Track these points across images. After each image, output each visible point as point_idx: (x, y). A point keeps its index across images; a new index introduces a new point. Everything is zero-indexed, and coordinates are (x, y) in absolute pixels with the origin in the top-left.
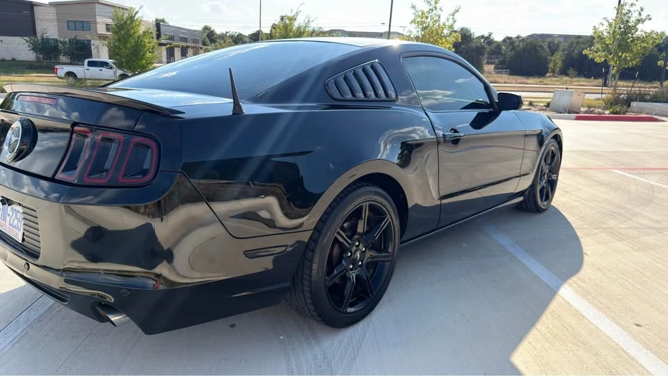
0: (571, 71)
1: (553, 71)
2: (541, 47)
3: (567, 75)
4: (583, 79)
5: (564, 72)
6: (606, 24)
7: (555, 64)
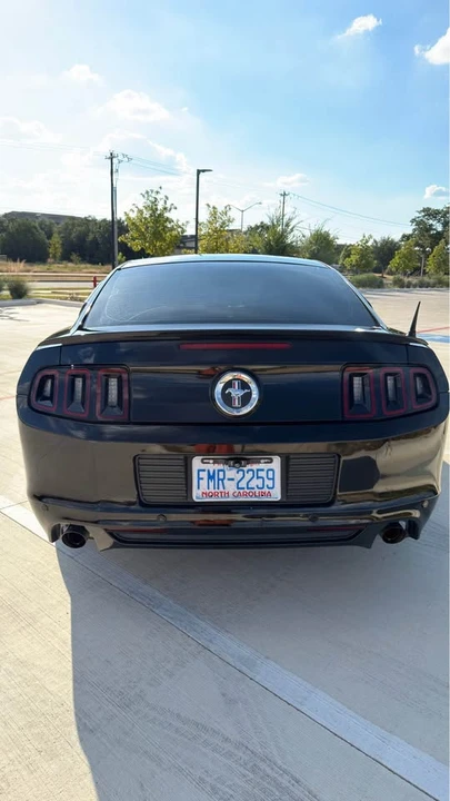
0: (74, 257)
1: (54, 257)
2: (35, 228)
3: (71, 261)
4: (89, 265)
5: (66, 257)
6: (136, 210)
7: (56, 249)
